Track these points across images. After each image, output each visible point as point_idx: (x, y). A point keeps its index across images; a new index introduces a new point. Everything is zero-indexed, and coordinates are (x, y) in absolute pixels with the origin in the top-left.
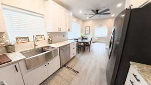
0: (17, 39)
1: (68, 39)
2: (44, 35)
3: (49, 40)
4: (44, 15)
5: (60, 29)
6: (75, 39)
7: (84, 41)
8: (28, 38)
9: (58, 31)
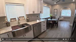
0: (11, 19)
1: (40, 19)
2: (24, 17)
3: (27, 19)
4: (24, 4)
5: (34, 12)
6: (45, 19)
7: (53, 20)
8: (16, 18)
9: (33, 13)
